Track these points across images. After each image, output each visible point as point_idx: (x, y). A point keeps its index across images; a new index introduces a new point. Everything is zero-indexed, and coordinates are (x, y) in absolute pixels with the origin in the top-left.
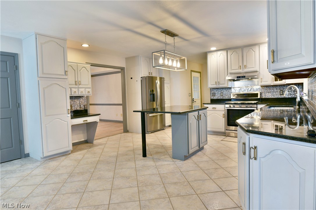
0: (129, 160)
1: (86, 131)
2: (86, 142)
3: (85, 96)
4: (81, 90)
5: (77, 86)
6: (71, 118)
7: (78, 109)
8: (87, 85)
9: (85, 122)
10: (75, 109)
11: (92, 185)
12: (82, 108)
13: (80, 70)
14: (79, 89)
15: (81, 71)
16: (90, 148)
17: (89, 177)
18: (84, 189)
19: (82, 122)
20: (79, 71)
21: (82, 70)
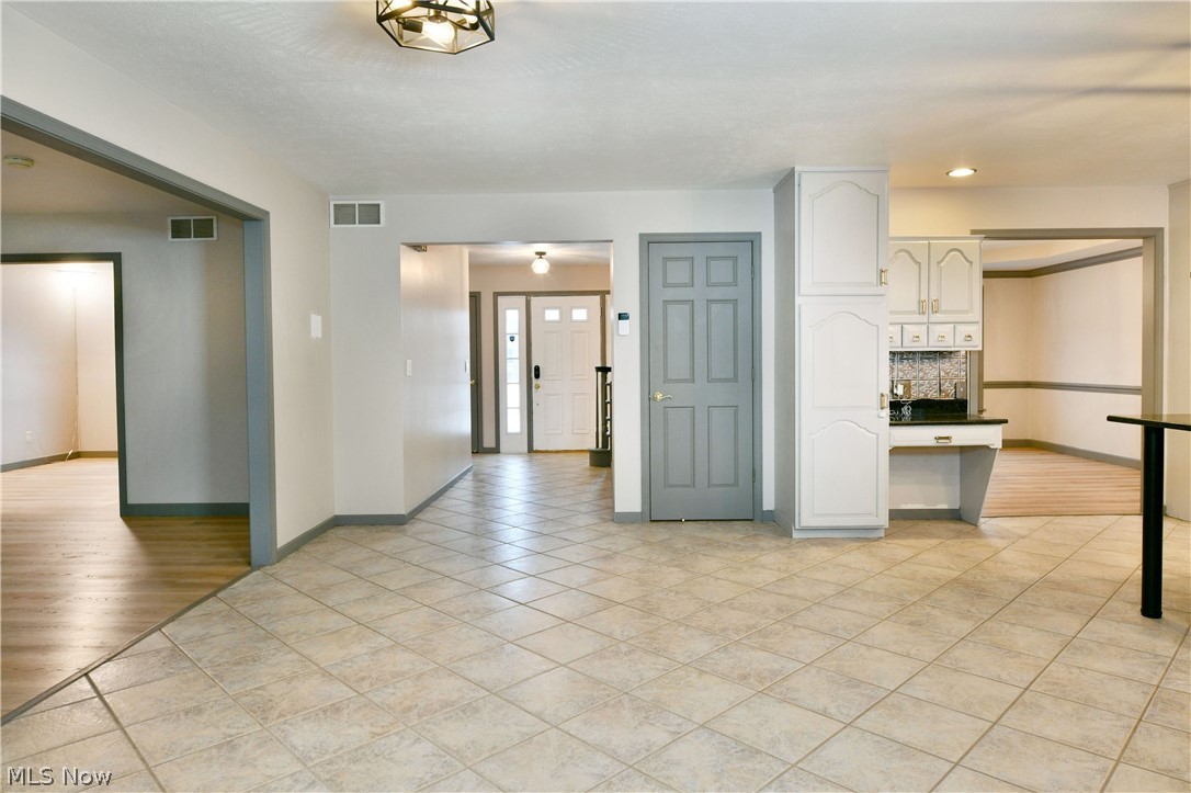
0: (1072, 608)
1: (958, 478)
2: (955, 516)
3: (963, 353)
4: (938, 330)
5: (924, 318)
6: (890, 425)
7: (933, 395)
8: (967, 312)
9: (943, 443)
10: (922, 396)
11: (882, 633)
12: (947, 395)
13: (939, 263)
14: (932, 327)
15: (942, 265)
16: (958, 537)
17: (890, 611)
18: (855, 634)
19: (933, 443)
20: (934, 264)
21: (947, 259)
